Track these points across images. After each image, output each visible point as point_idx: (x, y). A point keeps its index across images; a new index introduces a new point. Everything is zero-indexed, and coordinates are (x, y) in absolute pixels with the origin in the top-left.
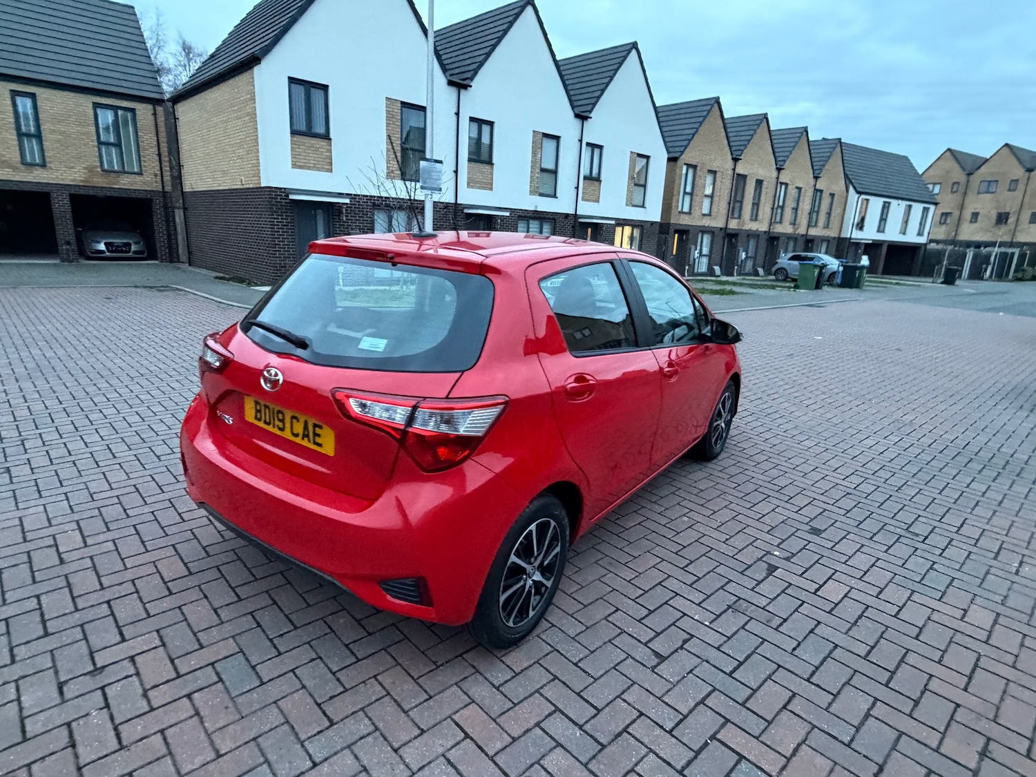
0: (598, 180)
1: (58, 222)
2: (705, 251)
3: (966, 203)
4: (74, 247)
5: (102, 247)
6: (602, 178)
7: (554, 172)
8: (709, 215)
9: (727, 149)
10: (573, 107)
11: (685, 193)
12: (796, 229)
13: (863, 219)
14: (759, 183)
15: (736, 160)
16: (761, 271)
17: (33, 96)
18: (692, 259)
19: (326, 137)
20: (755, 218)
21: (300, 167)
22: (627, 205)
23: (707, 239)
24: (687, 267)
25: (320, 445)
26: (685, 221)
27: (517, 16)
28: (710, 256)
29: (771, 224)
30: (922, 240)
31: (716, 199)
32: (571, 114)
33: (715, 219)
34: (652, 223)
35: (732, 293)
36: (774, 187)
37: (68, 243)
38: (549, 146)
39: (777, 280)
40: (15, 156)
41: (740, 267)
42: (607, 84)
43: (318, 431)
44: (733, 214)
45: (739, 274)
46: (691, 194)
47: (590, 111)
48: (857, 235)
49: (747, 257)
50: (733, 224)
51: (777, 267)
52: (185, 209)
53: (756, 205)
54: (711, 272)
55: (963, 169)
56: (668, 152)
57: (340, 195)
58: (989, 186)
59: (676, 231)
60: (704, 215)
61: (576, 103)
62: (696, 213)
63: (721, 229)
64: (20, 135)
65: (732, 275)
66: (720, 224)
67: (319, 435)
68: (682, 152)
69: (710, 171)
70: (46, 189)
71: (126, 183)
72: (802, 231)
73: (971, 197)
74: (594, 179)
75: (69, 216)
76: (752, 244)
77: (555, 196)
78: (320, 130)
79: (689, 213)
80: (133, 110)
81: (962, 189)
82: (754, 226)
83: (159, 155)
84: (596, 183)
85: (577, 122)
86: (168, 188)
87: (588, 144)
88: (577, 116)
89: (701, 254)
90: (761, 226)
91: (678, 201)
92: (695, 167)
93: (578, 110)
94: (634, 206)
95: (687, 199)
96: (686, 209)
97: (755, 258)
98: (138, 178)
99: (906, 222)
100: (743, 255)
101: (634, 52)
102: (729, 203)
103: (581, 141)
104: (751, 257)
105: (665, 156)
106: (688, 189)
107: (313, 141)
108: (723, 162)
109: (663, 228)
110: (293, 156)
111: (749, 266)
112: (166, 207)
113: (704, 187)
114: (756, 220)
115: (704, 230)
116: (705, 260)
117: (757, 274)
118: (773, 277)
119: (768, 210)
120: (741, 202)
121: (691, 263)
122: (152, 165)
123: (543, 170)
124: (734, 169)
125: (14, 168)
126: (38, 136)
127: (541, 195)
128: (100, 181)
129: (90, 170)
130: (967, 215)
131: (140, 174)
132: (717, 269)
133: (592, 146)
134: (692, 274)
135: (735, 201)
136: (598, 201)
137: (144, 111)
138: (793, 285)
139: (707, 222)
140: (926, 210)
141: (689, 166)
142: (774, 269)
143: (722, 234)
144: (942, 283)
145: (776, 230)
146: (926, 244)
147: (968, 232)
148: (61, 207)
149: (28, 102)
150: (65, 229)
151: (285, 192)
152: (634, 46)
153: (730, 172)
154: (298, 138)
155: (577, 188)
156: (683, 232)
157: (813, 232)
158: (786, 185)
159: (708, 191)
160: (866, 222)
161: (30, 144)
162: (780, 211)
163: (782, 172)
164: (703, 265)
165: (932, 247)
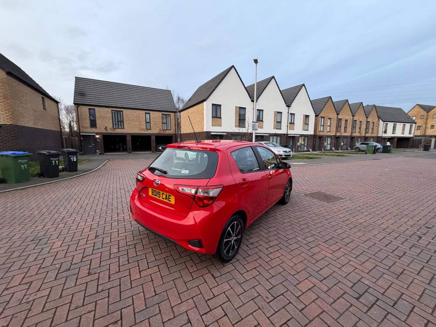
0: (294, 123)
1: (152, 142)
2: (329, 143)
3: (428, 122)
4: (155, 148)
5: (161, 148)
6: (295, 123)
7: (281, 122)
8: (330, 132)
9: (335, 111)
11: (321, 125)
12: (361, 134)
13: (386, 130)
14: (346, 120)
15: (338, 114)
17: (149, 113)
18: (324, 145)
19: (220, 118)
20: (345, 132)
21: (214, 126)
22: (303, 130)
23: (329, 140)
24: (323, 148)
25: (170, 201)
26: (321, 134)
27: (269, 82)
28: (330, 144)
29: (351, 133)
31: (332, 127)
32: (285, 105)
33: (332, 132)
34: (311, 135)
35: (344, 156)
36: (352, 121)
37: (154, 148)
38: (279, 115)
39: (356, 151)
40: (145, 128)
41: (341, 147)
42: (296, 96)
43: (170, 197)
44: (338, 131)
45: (341, 150)
46: (323, 126)
47: (291, 104)
48: (384, 135)
49: (344, 144)
50: (338, 134)
51: (356, 147)
52: (181, 138)
53: (345, 127)
54: (331, 149)
55: (425, 111)
56: (315, 114)
57: (223, 132)
59: (319, 137)
60: (328, 132)
61: (287, 102)
62: (325, 131)
63: (334, 136)
64: (146, 122)
65: (339, 150)
66: (333, 134)
67: (170, 198)
68: (320, 113)
69: (329, 118)
70: (150, 135)
71: (168, 132)
72: (363, 135)
73: (430, 120)
74: (292, 123)
75: (155, 141)
76: (345, 140)
77: (281, 129)
78: (219, 116)
79: (323, 131)
80: (170, 115)
81: (425, 117)
82: (345, 134)
83: (175, 125)
84: (293, 125)
85: (287, 108)
86: (177, 133)
87: (291, 114)
88: (287, 106)
89: (327, 144)
90: (348, 134)
91: (319, 128)
92: (324, 117)
93: (287, 104)
94: (305, 130)
95: (322, 127)
96: (322, 130)
97: (347, 144)
98: (170, 131)
99: (404, 130)
100: (342, 144)
101: (304, 87)
102: (336, 128)
103: (288, 113)
104: (345, 144)
105: (314, 115)
106: (322, 124)
107: (218, 119)
108: (334, 115)
109: (314, 136)
110: (212, 123)
111: (344, 147)
112: (176, 138)
113: (327, 123)
114: (346, 132)
115: (328, 136)
116: (329, 146)
117: (348, 149)
118: (354, 150)
119: (350, 129)
120: (340, 127)
121: (324, 146)
122: (173, 128)
123: (277, 122)
124: (337, 117)
125: (144, 130)
126: (150, 122)
127: (277, 129)
128: (162, 132)
129: (160, 130)
130: (429, 126)
131: (170, 130)
132: (333, 148)
134: (325, 150)
135: (339, 127)
136: (294, 130)
137: (172, 115)
138: (364, 153)
139: (329, 134)
140: (411, 126)
141: (322, 117)
142: (354, 148)
144: (423, 150)
145: (354, 135)
146: (413, 137)
147: (430, 132)
148: (153, 139)
149: (148, 115)
150: (153, 144)
151: (210, 132)
152: (304, 85)
153: (336, 118)
154: (213, 119)
155: (287, 126)
156: (321, 137)
157: (367, 135)
158: (356, 120)
159: (329, 124)
160: (388, 131)
161: (148, 124)
162: (354, 129)
163: (354, 117)
164: (329, 147)
165: (415, 138)
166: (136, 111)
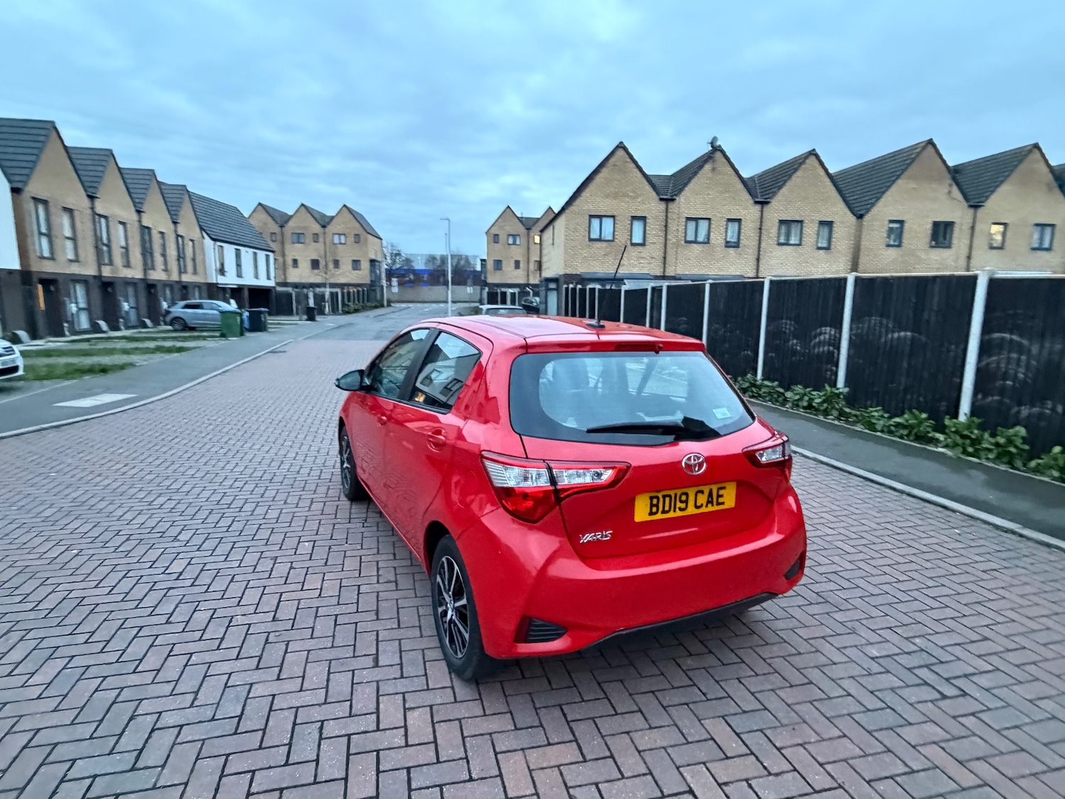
2: (81, 303)
3: (286, 253)
8: (76, 261)
9: (79, 184)
11: (40, 233)
12: (169, 276)
13: (222, 265)
15: (91, 198)
16: (148, 322)
18: (69, 314)
20: (127, 264)
23: (80, 291)
24: (66, 325)
25: (723, 503)
26: (49, 268)
28: (88, 309)
29: (145, 271)
30: (271, 283)
31: (79, 242)
33: (85, 265)
39: (175, 331)
43: (721, 492)
44: (103, 259)
45: (128, 328)
46: (48, 235)
48: (221, 280)
50: (107, 272)
51: (170, 316)
54: (95, 328)
55: (276, 222)
56: (9, 181)
58: (299, 237)
59: (40, 281)
60: (71, 261)
62: (59, 256)
63: (95, 277)
65: (120, 329)
66: (90, 270)
67: (722, 496)
68: (25, 183)
69: (63, 208)
72: (175, 277)
73: (288, 247)
76: (130, 290)
79: (52, 259)
81: (279, 238)
82: (129, 274)
89: (78, 308)
90: (136, 274)
91: (34, 245)
92: (44, 202)
95: (44, 241)
96: (46, 253)
97: (137, 308)
99: (256, 267)
102: (96, 247)
106: (44, 230)
108: (79, 200)
109: (26, 276)
113: (62, 226)
114: (129, 266)
115: (76, 279)
116: (84, 315)
117: (145, 326)
118: (170, 328)
120: (109, 246)
121: (70, 319)
124: (92, 209)
130: (289, 262)
132: (102, 324)
134: (74, 333)
135: (102, 245)
139: (75, 269)
140: (267, 256)
141: (35, 201)
142: (166, 319)
143: (98, 284)
144: (307, 320)
145: (152, 278)
146: (274, 287)
147: (294, 276)
153: (89, 212)
156: (49, 282)
157: (186, 278)
158: (149, 229)
159: (68, 233)
160: (226, 268)
162: (149, 256)
163: (142, 215)
164: (84, 323)
165: (279, 289)
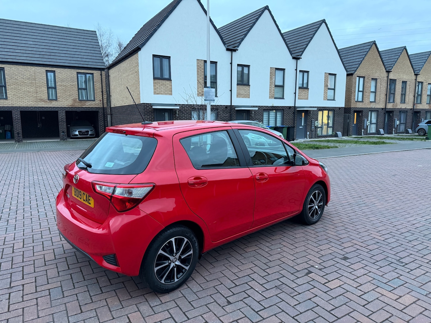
0: (307, 88)
1: (60, 123)
2: (374, 120)
4: (66, 134)
5: (77, 133)
6: (309, 87)
7: (283, 87)
8: (375, 102)
9: (383, 67)
10: (291, 54)
11: (359, 91)
14: (404, 83)
15: (388, 72)
16: (410, 131)
17: (54, 72)
18: (365, 126)
19: (169, 79)
20: (403, 101)
21: (158, 94)
22: (324, 99)
23: (374, 115)
24: (363, 130)
25: (90, 204)
26: (360, 106)
27: (260, 15)
28: (377, 124)
29: (414, 105)
31: (378, 93)
32: (291, 57)
33: (378, 103)
34: (340, 108)
35: (384, 143)
36: (414, 84)
37: (63, 132)
38: (279, 74)
40: (45, 97)
41: (396, 129)
42: (310, 41)
44: (389, 100)
45: (396, 133)
46: (363, 92)
47: (301, 55)
49: (400, 123)
50: (390, 106)
51: (419, 128)
52: (111, 115)
53: (403, 95)
54: (378, 133)
56: (347, 71)
57: (175, 105)
59: (355, 112)
60: (371, 102)
61: (293, 52)
62: (366, 101)
63: (383, 109)
64: (48, 88)
65: (391, 133)
66: (381, 106)
67: (90, 200)
68: (356, 71)
69: (372, 79)
70: (56, 110)
71: (89, 105)
74: (304, 88)
75: (65, 120)
76: (403, 116)
77: (283, 98)
78: (167, 76)
79: (362, 101)
80: (92, 74)
82: (403, 106)
83: (102, 92)
84: (306, 90)
85: (294, 61)
86: (105, 106)
87: (300, 71)
88: (294, 58)
89: (371, 123)
90: (408, 105)
91: (355, 96)
92: (364, 77)
93: (294, 55)
94: (328, 100)
95: (360, 94)
96: (360, 99)
97: (405, 124)
98: (93, 102)
100: (398, 123)
101: (324, 24)
102: (386, 95)
103: (296, 70)
105: (345, 73)
106: (361, 89)
107: (164, 82)
108: (381, 74)
109: (347, 110)
110: (155, 89)
111: (402, 128)
112: (104, 114)
113: (370, 87)
114: (404, 103)
115: (372, 110)
116: (373, 127)
117: (407, 132)
118: (417, 134)
119: (412, 97)
120: (394, 94)
121: (365, 127)
122: (99, 96)
123: (276, 86)
124: (388, 77)
125: (44, 101)
126: (55, 88)
127: (275, 98)
128: (78, 105)
129: (74, 100)
131: (94, 100)
132: (382, 131)
133: (303, 72)
134: (366, 133)
135: (390, 93)
136: (307, 99)
137: (97, 73)
138: (425, 138)
139: (373, 106)
141: (360, 77)
142: (417, 129)
143: (383, 112)
145: (418, 108)
148: (62, 116)
149: (52, 74)
150: (63, 126)
151: (151, 105)
152: (324, 21)
153: (386, 79)
154: (157, 81)
155: (295, 93)
156: (359, 112)
158: (422, 83)
159: (373, 89)
161: (52, 92)
162: (419, 97)
163: (418, 76)
164: (373, 129)
166: (29, 67)
